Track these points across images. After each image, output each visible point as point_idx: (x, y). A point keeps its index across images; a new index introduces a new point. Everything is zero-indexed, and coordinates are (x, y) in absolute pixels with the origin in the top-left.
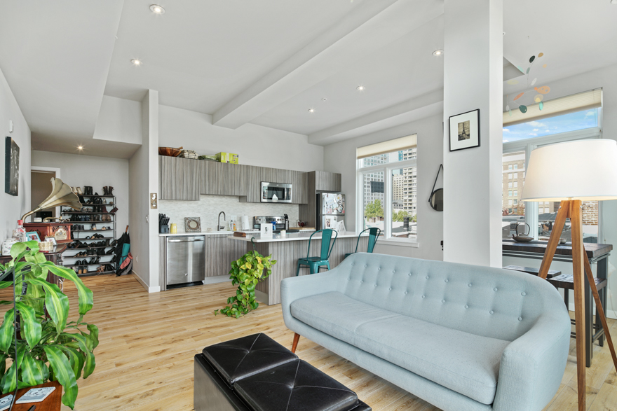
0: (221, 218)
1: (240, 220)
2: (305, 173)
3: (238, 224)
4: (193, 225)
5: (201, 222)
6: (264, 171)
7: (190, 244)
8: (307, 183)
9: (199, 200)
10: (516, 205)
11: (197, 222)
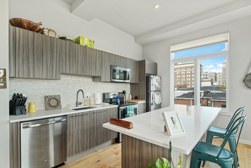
0: (79, 95)
1: (94, 96)
2: (137, 61)
3: (92, 99)
4: (53, 103)
5: (61, 99)
6: (113, 57)
7: (51, 127)
8: (138, 68)
9: (59, 79)
10: (184, 84)
11: (57, 100)
